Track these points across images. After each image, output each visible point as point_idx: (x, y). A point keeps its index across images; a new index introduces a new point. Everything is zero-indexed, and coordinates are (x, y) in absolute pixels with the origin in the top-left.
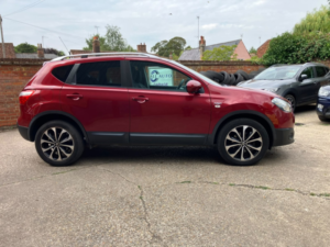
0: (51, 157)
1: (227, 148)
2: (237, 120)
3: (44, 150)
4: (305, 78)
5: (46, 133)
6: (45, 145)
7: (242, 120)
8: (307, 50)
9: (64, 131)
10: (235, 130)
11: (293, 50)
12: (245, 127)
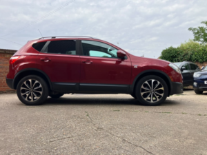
0: (26, 99)
1: (142, 94)
2: (148, 76)
3: (22, 94)
4: (184, 69)
5: (25, 83)
6: (23, 91)
7: (151, 76)
8: (183, 56)
9: (37, 82)
10: (146, 82)
11: (176, 57)
12: (153, 81)
